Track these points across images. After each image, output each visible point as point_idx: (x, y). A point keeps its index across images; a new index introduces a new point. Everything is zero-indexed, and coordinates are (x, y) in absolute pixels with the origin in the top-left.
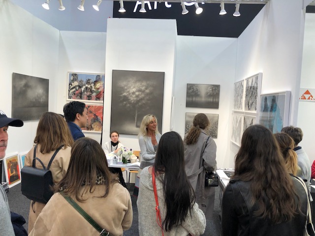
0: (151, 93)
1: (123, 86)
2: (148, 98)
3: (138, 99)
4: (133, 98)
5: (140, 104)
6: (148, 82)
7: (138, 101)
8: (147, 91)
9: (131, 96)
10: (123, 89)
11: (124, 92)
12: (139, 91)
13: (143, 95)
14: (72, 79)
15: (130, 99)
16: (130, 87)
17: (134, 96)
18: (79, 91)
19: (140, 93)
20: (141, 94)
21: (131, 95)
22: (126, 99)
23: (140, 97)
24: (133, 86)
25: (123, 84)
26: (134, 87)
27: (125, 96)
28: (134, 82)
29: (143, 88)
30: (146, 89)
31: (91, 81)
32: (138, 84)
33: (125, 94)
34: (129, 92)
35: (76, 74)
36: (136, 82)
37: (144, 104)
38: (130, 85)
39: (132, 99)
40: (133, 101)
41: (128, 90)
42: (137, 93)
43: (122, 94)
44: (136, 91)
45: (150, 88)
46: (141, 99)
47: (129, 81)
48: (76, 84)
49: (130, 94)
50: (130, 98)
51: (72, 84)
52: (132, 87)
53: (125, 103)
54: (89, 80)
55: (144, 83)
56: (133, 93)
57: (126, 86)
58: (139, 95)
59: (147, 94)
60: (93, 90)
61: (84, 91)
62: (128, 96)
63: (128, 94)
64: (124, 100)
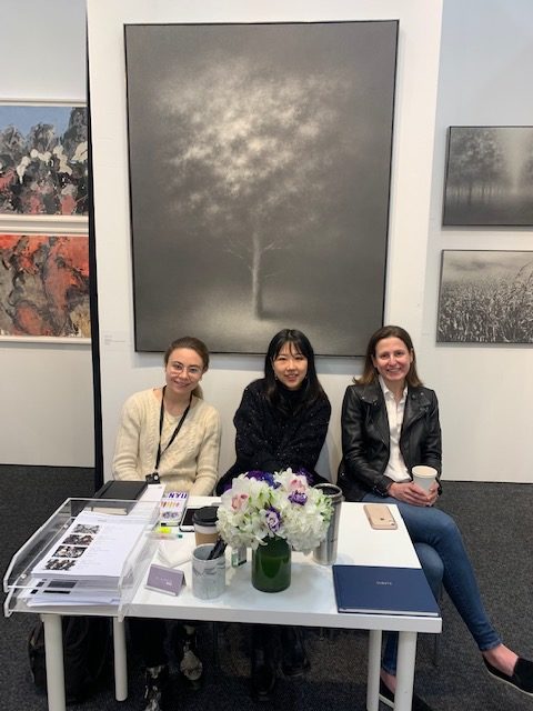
0: (327, 141)
1: (183, 108)
2: (311, 165)
3: (263, 174)
4: (235, 173)
5: (272, 199)
6: (312, 82)
7: (263, 187)
8: (309, 130)
9: (226, 163)
10: (182, 129)
11: (191, 144)
12: (268, 130)
13: (287, 155)
15: (220, 178)
16: (218, 114)
17: (241, 161)
19: (274, 142)
20: (279, 148)
21: (227, 154)
22: (200, 176)
23: (275, 162)
24: (236, 104)
25: (180, 97)
26: (240, 114)
27: (195, 165)
28: (236, 88)
29: (287, 116)
30: (302, 118)
31: (51, 135)
32: (260, 96)
33: (195, 152)
36: (246, 85)
37: (292, 197)
38: (219, 101)
39: (231, 175)
40: (236, 188)
41: (210, 130)
42: (256, 145)
43: (178, 152)
44: (251, 135)
45: (320, 115)
46: (280, 175)
47: (211, 84)
49: (218, 151)
50: (219, 171)
52: (229, 114)
53: (196, 197)
55: (292, 89)
56: (238, 145)
57: (194, 109)
58: (265, 153)
59: (309, 148)
60: (62, 171)
61: (27, 178)
62: (208, 162)
63: (209, 150)
64: (191, 185)
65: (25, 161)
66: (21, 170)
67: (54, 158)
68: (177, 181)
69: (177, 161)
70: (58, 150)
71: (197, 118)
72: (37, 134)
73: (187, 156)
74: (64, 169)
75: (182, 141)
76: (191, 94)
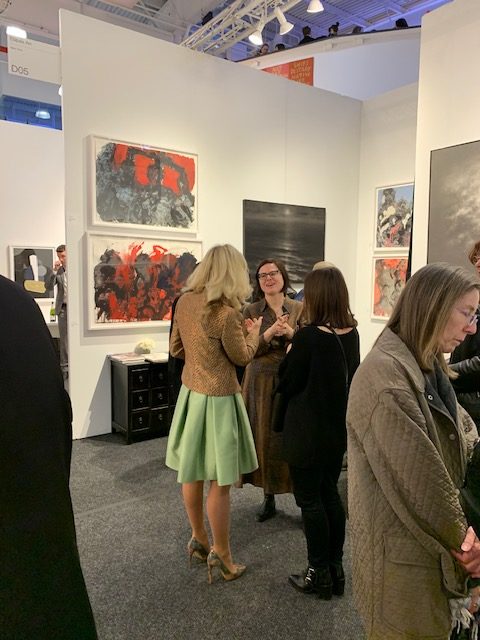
1: (457, 189)
10: (456, 199)
11: (460, 207)
14: (384, 201)
15: (475, 225)
16: (476, 189)
18: (397, 228)
22: (465, 224)
25: (456, 183)
27: (462, 218)
33: (463, 211)
34: (472, 203)
35: (390, 191)
38: (477, 182)
41: (471, 199)
43: (454, 212)
47: (473, 173)
48: (391, 211)
49: (475, 209)
50: (475, 221)
51: (385, 213)
53: (461, 236)
57: (463, 188)
61: (408, 226)
62: (469, 216)
63: (470, 209)
64: (460, 229)
65: (408, 216)
68: (452, 228)
69: (452, 217)
71: (464, 193)
73: (458, 214)
75: (456, 206)
76: (461, 180)
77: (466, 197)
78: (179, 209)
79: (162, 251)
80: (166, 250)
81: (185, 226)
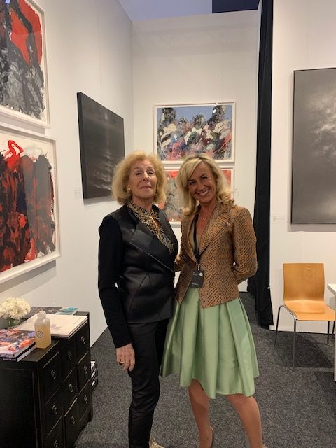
1: (321, 107)
11: (324, 123)
14: (163, 119)
18: (179, 144)
22: (329, 138)
25: (320, 102)
27: (327, 133)
31: (203, 120)
33: (327, 127)
35: (170, 110)
48: (171, 128)
51: (165, 129)
53: (326, 148)
54: (199, 117)
57: (327, 107)
60: (208, 137)
61: (190, 142)
62: (333, 131)
63: (334, 126)
64: (324, 142)
65: (189, 134)
66: (186, 138)
67: (204, 131)
68: (317, 140)
69: (318, 132)
70: (206, 127)
72: (195, 120)
73: (323, 129)
74: (209, 136)
75: (320, 122)
76: (326, 100)
77: (330, 115)
78: (30, 87)
79: (17, 151)
80: (21, 150)
81: (38, 116)
